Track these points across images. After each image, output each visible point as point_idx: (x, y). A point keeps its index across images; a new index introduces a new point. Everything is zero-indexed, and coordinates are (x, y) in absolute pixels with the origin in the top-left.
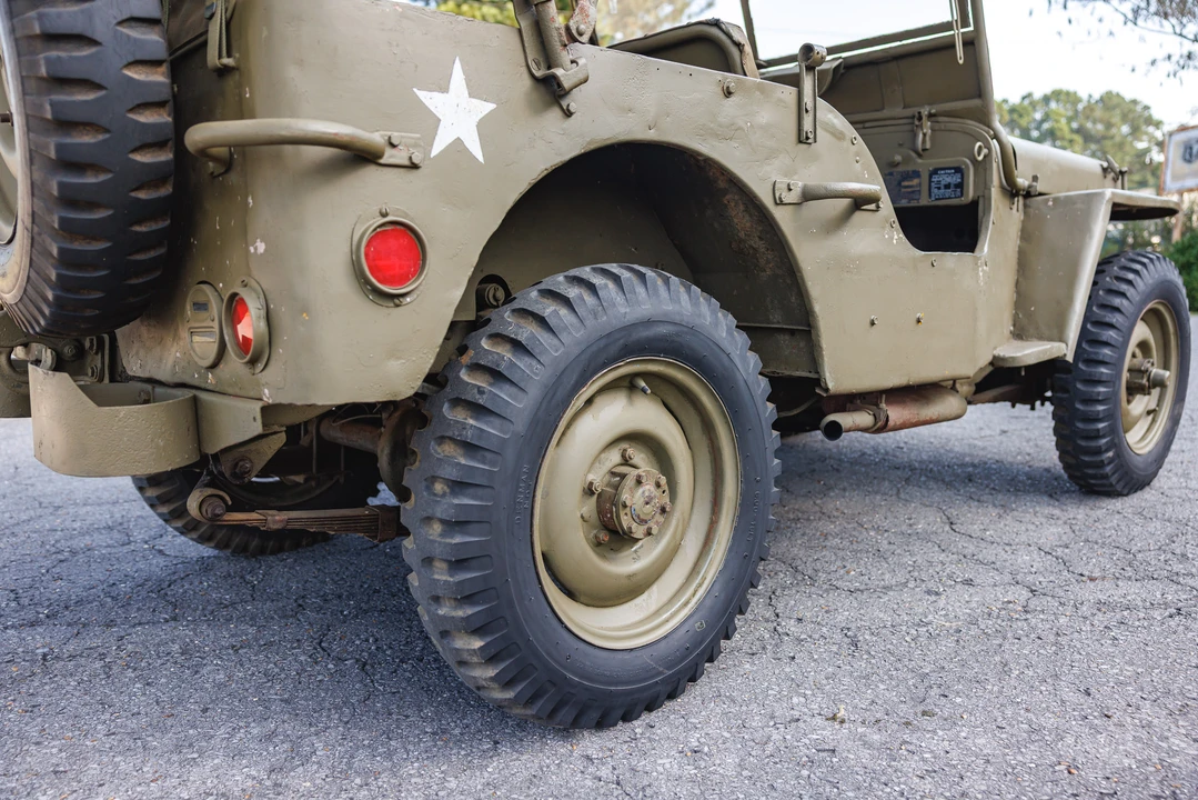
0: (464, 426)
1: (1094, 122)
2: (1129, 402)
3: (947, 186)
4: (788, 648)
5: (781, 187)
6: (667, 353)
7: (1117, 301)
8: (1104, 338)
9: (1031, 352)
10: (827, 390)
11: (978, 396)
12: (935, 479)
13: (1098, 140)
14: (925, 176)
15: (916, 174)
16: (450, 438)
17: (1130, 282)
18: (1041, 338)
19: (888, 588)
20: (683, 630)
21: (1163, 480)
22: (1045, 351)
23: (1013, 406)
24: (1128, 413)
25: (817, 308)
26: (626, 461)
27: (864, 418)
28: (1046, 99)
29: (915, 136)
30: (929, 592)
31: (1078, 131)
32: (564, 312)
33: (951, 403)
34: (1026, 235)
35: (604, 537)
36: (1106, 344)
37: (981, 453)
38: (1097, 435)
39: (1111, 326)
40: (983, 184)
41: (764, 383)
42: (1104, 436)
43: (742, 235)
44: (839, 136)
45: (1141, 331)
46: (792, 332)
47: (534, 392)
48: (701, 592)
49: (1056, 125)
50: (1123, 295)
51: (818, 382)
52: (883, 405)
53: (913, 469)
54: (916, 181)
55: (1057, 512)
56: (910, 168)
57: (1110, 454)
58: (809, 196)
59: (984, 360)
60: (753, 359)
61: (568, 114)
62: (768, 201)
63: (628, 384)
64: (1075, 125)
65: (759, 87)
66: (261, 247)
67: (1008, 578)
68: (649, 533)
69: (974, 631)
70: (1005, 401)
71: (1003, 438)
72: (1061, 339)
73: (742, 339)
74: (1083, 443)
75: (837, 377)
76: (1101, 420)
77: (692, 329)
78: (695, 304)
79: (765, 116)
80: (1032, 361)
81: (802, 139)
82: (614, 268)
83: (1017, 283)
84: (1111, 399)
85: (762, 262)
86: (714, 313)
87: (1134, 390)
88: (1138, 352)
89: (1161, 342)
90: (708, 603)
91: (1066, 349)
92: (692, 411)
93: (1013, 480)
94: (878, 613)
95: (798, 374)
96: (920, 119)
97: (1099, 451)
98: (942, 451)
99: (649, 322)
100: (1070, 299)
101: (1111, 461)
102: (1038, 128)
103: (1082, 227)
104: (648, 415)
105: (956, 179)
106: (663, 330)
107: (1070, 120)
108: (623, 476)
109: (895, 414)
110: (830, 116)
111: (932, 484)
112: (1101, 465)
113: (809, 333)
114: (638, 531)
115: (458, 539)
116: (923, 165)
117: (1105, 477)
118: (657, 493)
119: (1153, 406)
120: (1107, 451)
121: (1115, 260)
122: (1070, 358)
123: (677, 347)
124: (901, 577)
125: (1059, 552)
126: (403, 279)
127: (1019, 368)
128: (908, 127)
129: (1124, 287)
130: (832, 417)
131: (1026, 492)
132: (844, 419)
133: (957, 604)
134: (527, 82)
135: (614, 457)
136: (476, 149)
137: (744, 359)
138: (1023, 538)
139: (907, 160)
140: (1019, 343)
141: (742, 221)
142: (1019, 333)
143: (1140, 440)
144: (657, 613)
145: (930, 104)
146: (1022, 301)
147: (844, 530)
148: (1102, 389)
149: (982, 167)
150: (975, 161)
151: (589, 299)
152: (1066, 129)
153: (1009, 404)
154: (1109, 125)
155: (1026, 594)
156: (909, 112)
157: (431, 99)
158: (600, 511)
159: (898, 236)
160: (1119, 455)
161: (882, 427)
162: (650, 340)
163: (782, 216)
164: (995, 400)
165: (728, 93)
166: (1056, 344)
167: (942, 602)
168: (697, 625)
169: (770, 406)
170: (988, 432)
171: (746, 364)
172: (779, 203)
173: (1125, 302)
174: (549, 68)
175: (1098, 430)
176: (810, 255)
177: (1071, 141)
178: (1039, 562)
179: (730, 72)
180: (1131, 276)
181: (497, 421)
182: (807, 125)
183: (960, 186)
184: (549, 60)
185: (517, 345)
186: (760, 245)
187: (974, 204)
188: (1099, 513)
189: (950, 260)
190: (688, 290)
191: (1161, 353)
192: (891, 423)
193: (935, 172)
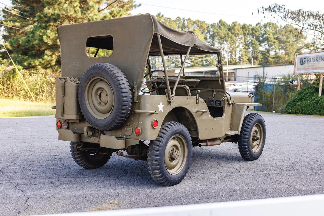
0: (158, 143)
1: (283, 36)
2: (253, 142)
3: (218, 104)
4: (193, 179)
5: (194, 110)
6: (179, 134)
7: (249, 123)
8: (247, 130)
9: (232, 133)
10: (199, 139)
11: (225, 141)
12: (217, 158)
13: (284, 42)
14: (215, 101)
15: (213, 101)
16: (156, 145)
17: (252, 120)
18: (234, 130)
19: (208, 173)
20: (180, 173)
21: (261, 158)
22: (234, 133)
23: (232, 143)
24: (253, 145)
25: (198, 127)
26: (173, 149)
27: (205, 144)
28: (265, 26)
29: (213, 94)
30: (214, 173)
31: (277, 39)
32: (168, 129)
33: (219, 142)
34: (233, 111)
35: (170, 159)
36: (247, 131)
37: (227, 153)
38: (246, 149)
39: (248, 128)
40: (224, 104)
41: (191, 138)
42: (247, 149)
43: (187, 116)
44: (201, 102)
45: (255, 128)
46: (194, 130)
47: (166, 139)
48: (182, 168)
49: (269, 36)
50: (250, 122)
51: (198, 138)
52: (207, 142)
53: (212, 156)
54: (213, 102)
55: (239, 163)
56: (212, 100)
57: (248, 152)
58: (197, 112)
59: (224, 134)
60: (189, 134)
61: (171, 105)
62: (192, 113)
63: (174, 138)
64: (275, 36)
65: (192, 97)
66: (141, 123)
67: (228, 172)
68: (176, 159)
69: (221, 178)
70: (230, 142)
71: (232, 150)
72: (238, 131)
73: (188, 132)
74: (243, 150)
75: (201, 137)
76: (246, 146)
77: (182, 131)
78: (183, 127)
79: (192, 101)
80: (232, 135)
81: (197, 103)
82: (172, 122)
83: (231, 120)
84: (249, 142)
85: (190, 120)
86: (185, 128)
87: (254, 140)
88: (255, 132)
89: (260, 131)
90: (183, 170)
91: (238, 133)
92: (181, 142)
93: (232, 158)
94: (206, 175)
95: (195, 137)
96: (214, 91)
97: (246, 152)
98: (219, 152)
99: (178, 130)
100: (239, 123)
101: (249, 153)
102: (262, 37)
103: (242, 111)
104: (176, 142)
105: (220, 103)
106: (179, 131)
107: (274, 34)
108: (173, 151)
109: (209, 143)
110: (201, 99)
111: (216, 158)
112: (247, 154)
113: (197, 131)
114: (175, 159)
115: (157, 157)
116: (214, 99)
117: (248, 157)
118: (177, 153)
119: (258, 143)
120: (248, 151)
121: (250, 115)
122: (239, 134)
123: (181, 133)
124: (210, 172)
125: (237, 169)
126: (156, 126)
127: (230, 136)
128: (212, 92)
129: (250, 121)
130: (200, 143)
131: (234, 160)
132: (202, 144)
133: (219, 175)
134: (167, 102)
135: (172, 148)
136: (162, 111)
137: (188, 135)
138: (232, 167)
139: (211, 98)
140: (230, 131)
141: (188, 114)
142: (231, 129)
143: (255, 150)
144: (176, 171)
145: (216, 89)
146: (231, 123)
147: (200, 166)
148: (246, 140)
149: (224, 101)
150: (223, 100)
151: (171, 127)
152: (272, 37)
153: (231, 142)
154: (288, 38)
155: (230, 174)
156: (212, 90)
157: (159, 106)
158: (170, 155)
159: (210, 116)
160: (250, 152)
161: (207, 145)
162: (177, 132)
163: (194, 114)
164: (228, 141)
165: (188, 99)
166: (236, 132)
167: (216, 174)
168: (182, 173)
169: (192, 142)
170: (229, 149)
171: (189, 135)
172: (194, 113)
173: (251, 123)
174: (169, 100)
175: (246, 147)
176: (197, 120)
177: (274, 42)
178: (233, 170)
179: (187, 95)
180: (252, 119)
181: (162, 143)
182: (198, 102)
183: (220, 104)
184: (169, 99)
185: (163, 133)
186: (190, 118)
187: (223, 107)
188: (246, 163)
189: (218, 119)
190: (182, 125)
191: (260, 133)
192: (209, 145)
193: (216, 101)
